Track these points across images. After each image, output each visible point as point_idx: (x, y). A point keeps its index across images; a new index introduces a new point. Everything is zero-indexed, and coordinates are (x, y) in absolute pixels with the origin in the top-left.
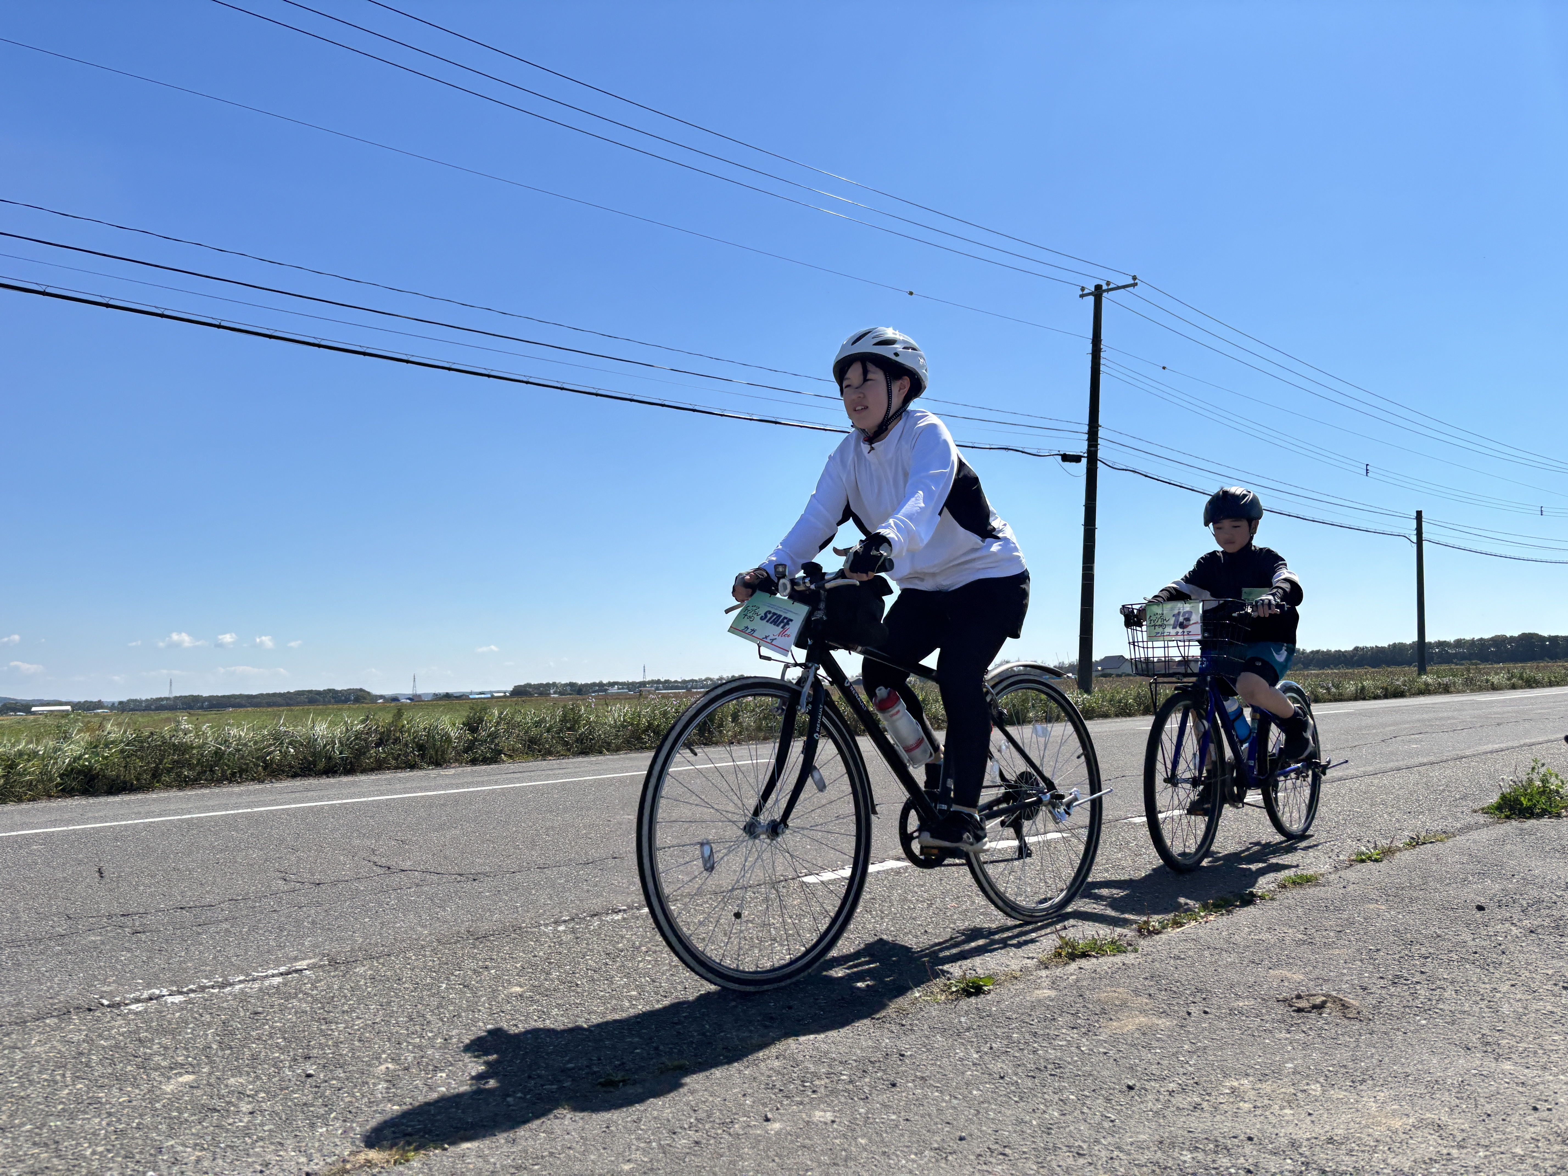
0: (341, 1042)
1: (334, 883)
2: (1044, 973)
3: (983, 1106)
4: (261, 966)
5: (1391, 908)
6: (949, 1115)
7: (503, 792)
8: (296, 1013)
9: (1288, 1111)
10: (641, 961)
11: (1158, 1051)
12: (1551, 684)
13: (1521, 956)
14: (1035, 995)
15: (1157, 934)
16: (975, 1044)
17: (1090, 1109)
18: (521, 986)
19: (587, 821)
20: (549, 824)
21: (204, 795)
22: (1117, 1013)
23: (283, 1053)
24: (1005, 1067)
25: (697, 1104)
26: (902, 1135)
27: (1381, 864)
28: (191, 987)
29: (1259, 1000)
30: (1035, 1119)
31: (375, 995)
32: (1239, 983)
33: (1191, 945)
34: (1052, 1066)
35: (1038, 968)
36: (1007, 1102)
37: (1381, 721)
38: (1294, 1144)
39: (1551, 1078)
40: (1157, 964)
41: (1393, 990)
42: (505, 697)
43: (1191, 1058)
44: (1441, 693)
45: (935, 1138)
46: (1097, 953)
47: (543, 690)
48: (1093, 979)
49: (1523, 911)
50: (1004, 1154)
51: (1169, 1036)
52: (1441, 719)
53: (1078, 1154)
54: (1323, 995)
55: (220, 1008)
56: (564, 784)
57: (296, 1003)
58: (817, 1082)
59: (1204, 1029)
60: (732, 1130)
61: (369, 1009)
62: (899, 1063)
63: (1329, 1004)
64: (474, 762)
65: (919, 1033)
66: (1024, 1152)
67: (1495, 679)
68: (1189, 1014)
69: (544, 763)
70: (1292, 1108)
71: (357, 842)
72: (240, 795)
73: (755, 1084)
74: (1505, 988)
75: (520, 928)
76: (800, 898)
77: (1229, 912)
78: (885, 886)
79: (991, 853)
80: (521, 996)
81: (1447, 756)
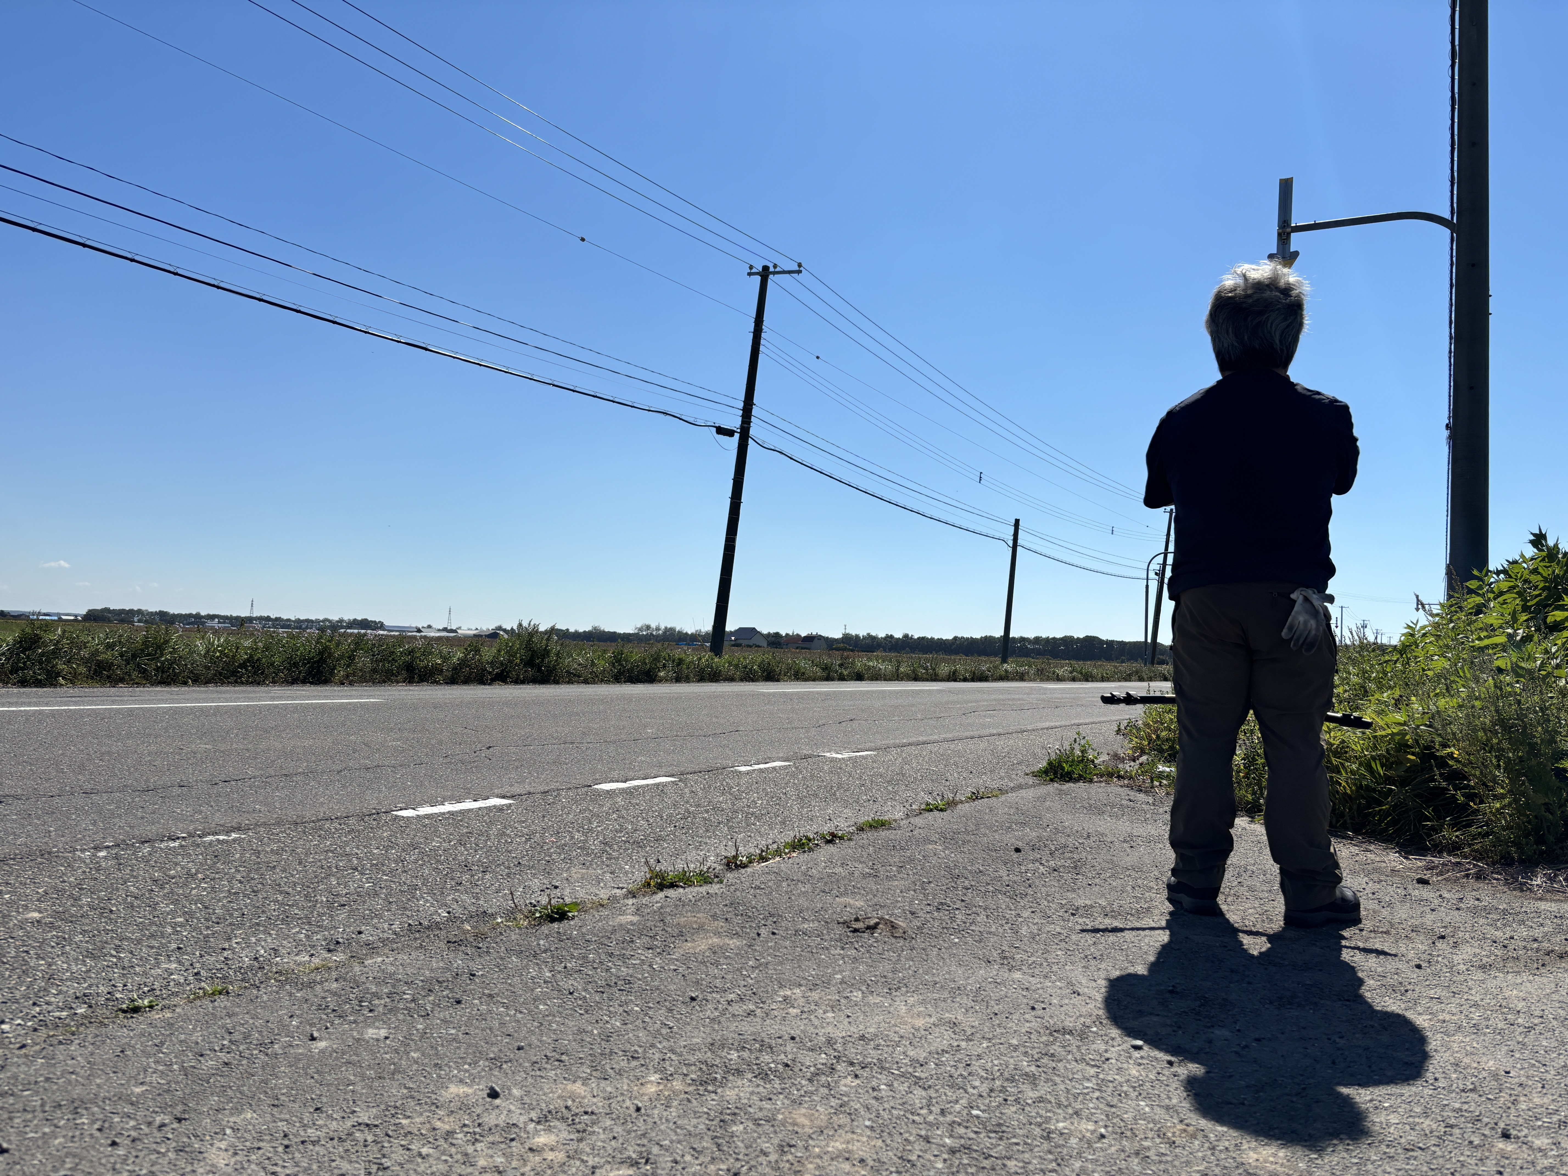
2: (630, 901)
3: (547, 1018)
5: (947, 848)
6: (510, 1028)
7: (52, 714)
9: (830, 1015)
10: (195, 888)
11: (725, 967)
12: (1103, 679)
13: (1043, 889)
14: (618, 920)
15: (744, 868)
16: (550, 964)
17: (651, 1018)
18: (40, 912)
19: (153, 748)
20: (104, 749)
22: (693, 935)
24: (576, 984)
25: (234, 1027)
26: (459, 1048)
27: (945, 813)
29: (823, 923)
30: (596, 1029)
32: (807, 909)
33: (771, 876)
34: (623, 982)
35: (626, 897)
36: (572, 1015)
37: (965, 698)
38: (830, 1042)
39: (1050, 984)
40: (738, 893)
41: (936, 914)
42: (76, 620)
43: (753, 972)
44: (1017, 680)
45: (493, 1049)
46: (685, 884)
47: (125, 616)
48: (676, 906)
49: (1051, 854)
50: (561, 1061)
51: (737, 954)
52: (1013, 700)
53: (632, 1057)
54: (878, 918)
56: (131, 710)
58: (377, 1002)
59: (771, 947)
60: (270, 1050)
62: (469, 982)
63: (881, 926)
65: (494, 955)
66: (580, 1058)
67: (1060, 672)
68: (759, 935)
69: (113, 689)
70: (834, 1012)
73: (305, 1006)
74: (1026, 914)
75: (49, 853)
76: (391, 830)
77: (811, 850)
78: (485, 821)
79: (599, 793)
80: (38, 921)
81: (1012, 728)
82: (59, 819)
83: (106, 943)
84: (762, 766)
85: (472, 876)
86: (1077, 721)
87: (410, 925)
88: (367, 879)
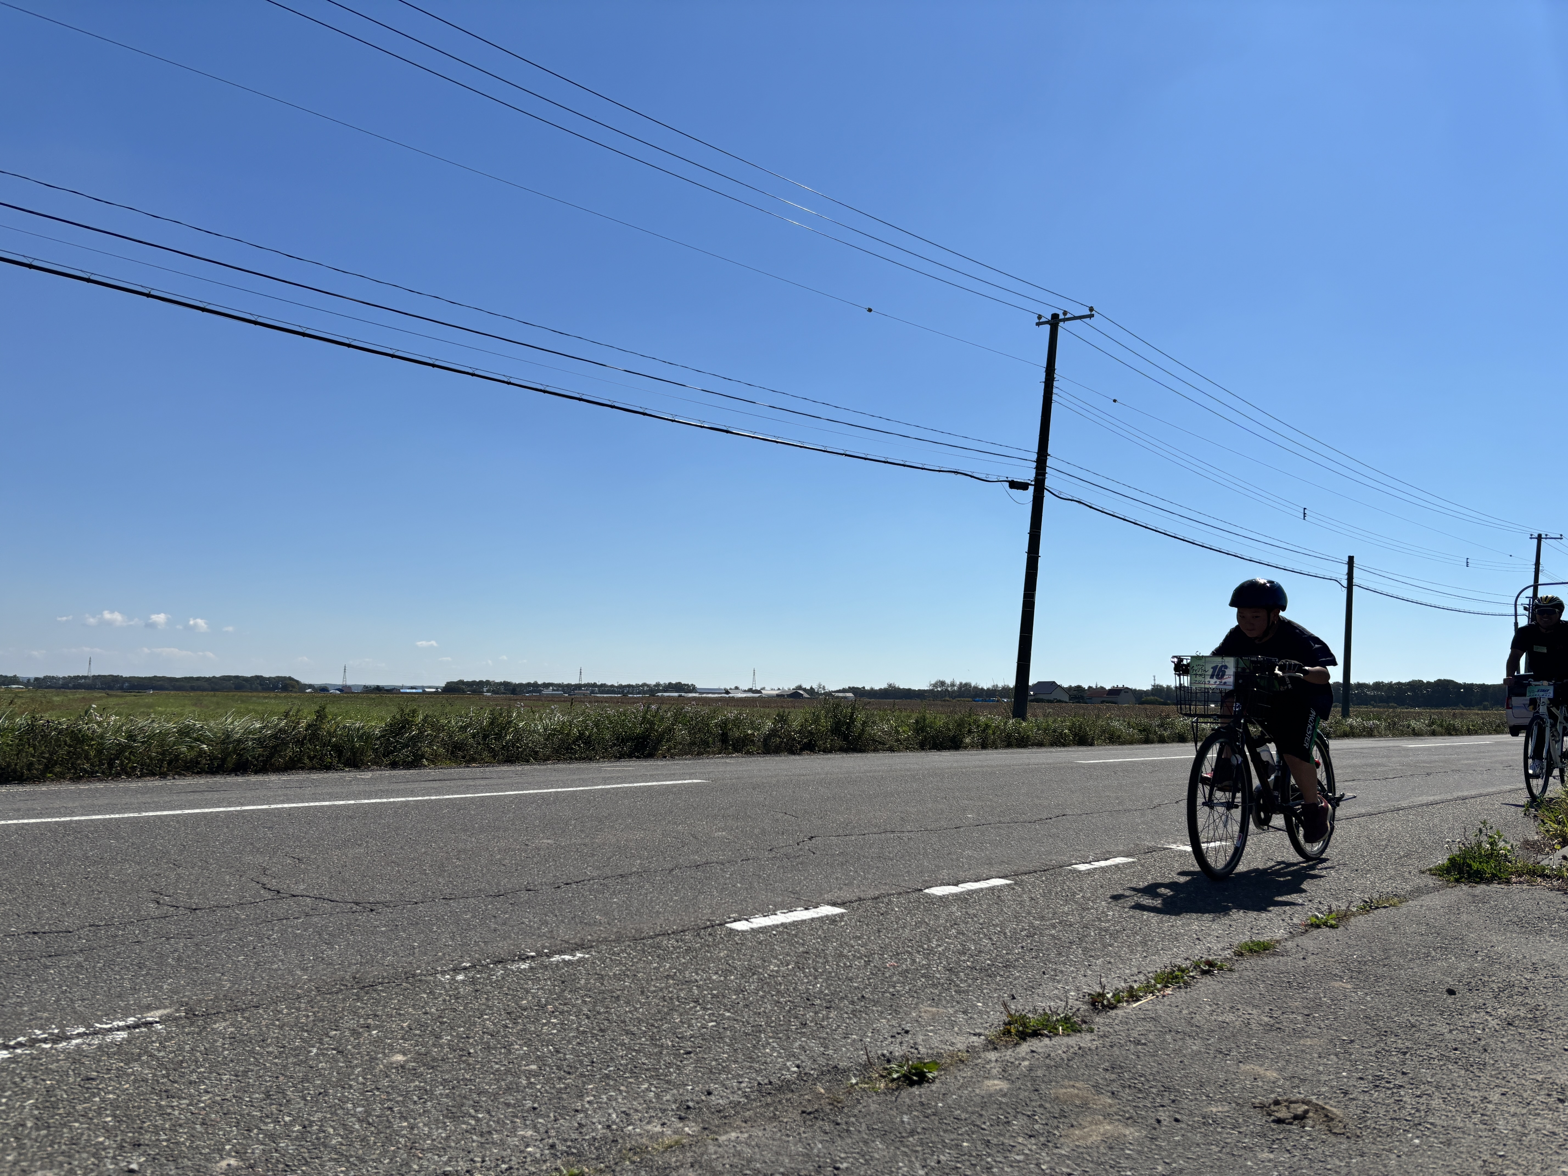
0: (180, 1125)
1: (212, 910)
2: (992, 1056)
4: (107, 1015)
5: (1357, 987)
8: (135, 1081)
10: (545, 1025)
12: (1469, 732)
13: (1504, 1054)
14: (985, 1087)
15: (1112, 1009)
16: (920, 1155)
18: (404, 1054)
19: (502, 844)
20: (461, 846)
21: (97, 790)
22: (1078, 1115)
23: (108, 1138)
27: (1337, 931)
28: (21, 1039)
29: (1234, 1105)
31: (232, 1061)
32: (1209, 1081)
33: (1150, 1025)
35: (985, 1049)
40: (1116, 1051)
41: (1375, 1095)
42: (436, 693)
44: (1364, 736)
46: (1050, 1032)
47: (476, 688)
48: (1049, 1067)
49: (1495, 998)
51: (1139, 1153)
52: (1371, 765)
54: (1303, 1101)
55: (48, 1071)
57: (137, 1067)
59: (1178, 1144)
61: (221, 1079)
63: (1311, 1114)
64: (394, 765)
65: (856, 1137)
67: (1415, 725)
68: (1159, 1121)
71: (248, 859)
72: (136, 791)
74: (1495, 1097)
75: (414, 976)
76: (727, 949)
77: (1187, 985)
78: (820, 937)
79: (932, 899)
80: (402, 1067)
81: (1383, 807)
82: (423, 932)
83: (465, 1097)
84: (1103, 864)
85: (816, 1013)
86: (1460, 794)
87: (759, 1084)
88: (709, 1015)
